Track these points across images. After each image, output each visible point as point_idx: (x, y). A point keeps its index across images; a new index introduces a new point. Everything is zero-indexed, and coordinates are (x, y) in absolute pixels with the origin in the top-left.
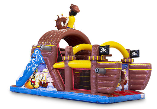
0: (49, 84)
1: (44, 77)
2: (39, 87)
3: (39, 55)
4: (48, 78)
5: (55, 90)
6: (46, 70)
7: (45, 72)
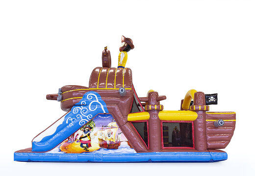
0: (121, 143)
1: (112, 134)
2: (99, 150)
3: (97, 101)
4: (120, 136)
5: (133, 151)
6: (114, 124)
7: (112, 127)
